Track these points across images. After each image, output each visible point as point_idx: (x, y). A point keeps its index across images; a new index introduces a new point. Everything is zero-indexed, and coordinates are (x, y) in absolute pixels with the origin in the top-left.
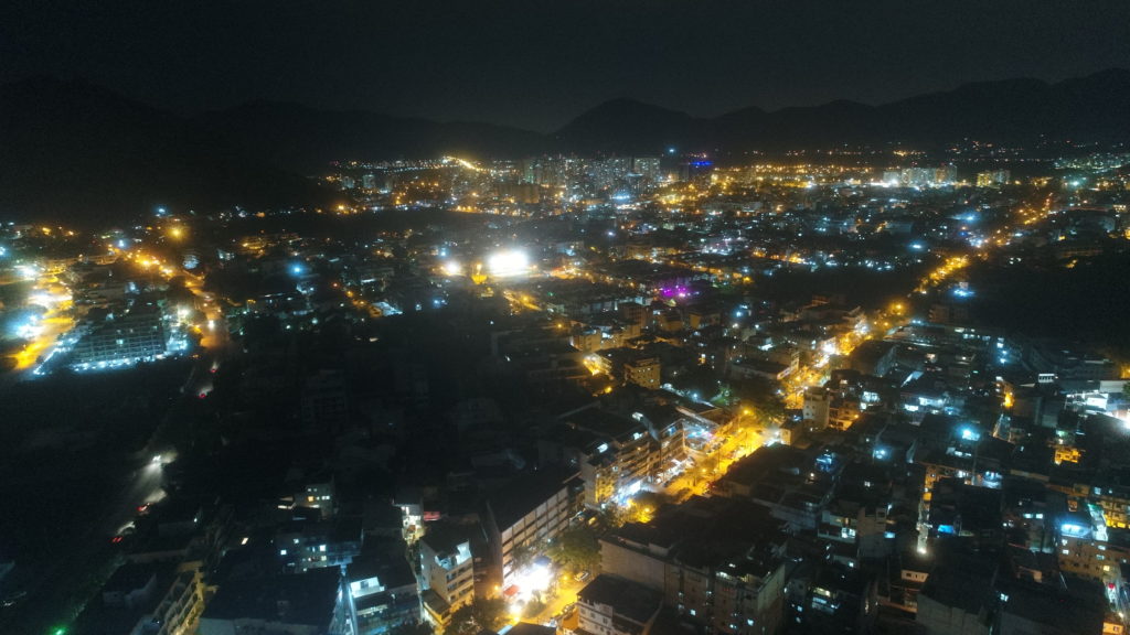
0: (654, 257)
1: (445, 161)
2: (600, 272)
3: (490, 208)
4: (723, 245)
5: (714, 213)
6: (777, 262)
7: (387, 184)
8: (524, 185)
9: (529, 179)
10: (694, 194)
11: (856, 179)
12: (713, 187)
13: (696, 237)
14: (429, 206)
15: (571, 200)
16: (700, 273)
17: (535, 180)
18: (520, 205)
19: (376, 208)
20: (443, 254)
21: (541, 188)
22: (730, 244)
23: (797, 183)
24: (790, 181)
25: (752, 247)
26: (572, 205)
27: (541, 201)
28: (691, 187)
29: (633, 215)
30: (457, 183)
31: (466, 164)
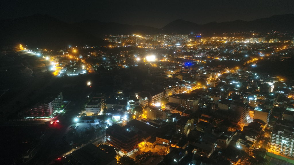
0: (184, 57)
1: (134, 35)
2: (172, 60)
3: (146, 47)
4: (201, 55)
5: (200, 48)
6: (213, 59)
7: (120, 41)
8: (154, 41)
9: (155, 40)
10: (196, 44)
11: (238, 40)
12: (201, 42)
13: (195, 53)
14: (131, 46)
15: (165, 45)
16: (194, 61)
17: (157, 40)
18: (153, 46)
19: (119, 46)
20: (136, 56)
21: (158, 42)
22: (202, 55)
23: (223, 41)
24: (221, 41)
25: (207, 55)
26: (166, 46)
27: (158, 45)
28: (196, 42)
29: (180, 48)
30: (137, 41)
31: (139, 36)
